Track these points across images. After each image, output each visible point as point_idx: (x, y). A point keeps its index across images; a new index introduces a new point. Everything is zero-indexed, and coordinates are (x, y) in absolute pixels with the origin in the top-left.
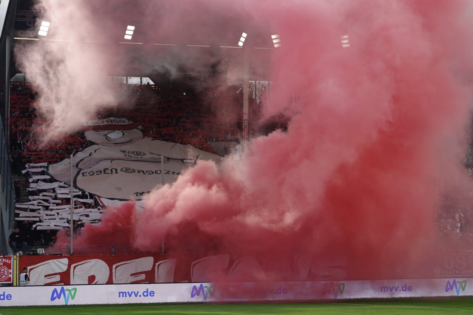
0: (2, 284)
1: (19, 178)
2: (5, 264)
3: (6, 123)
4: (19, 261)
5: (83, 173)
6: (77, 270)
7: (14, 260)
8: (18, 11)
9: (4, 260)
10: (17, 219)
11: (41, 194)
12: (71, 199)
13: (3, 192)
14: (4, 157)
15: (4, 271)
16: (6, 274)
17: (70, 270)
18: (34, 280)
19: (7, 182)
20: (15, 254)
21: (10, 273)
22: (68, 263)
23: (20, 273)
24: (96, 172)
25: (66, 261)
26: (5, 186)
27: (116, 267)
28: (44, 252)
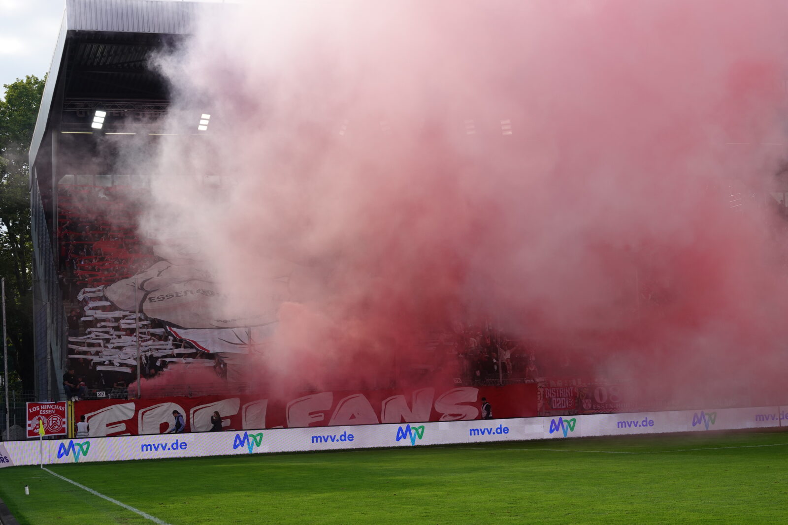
0: (55, 436)
1: (72, 305)
2: (57, 411)
3: (54, 237)
4: (75, 407)
5: (150, 298)
6: (146, 417)
7: (69, 408)
8: (67, 98)
9: (56, 407)
10: (71, 356)
11: (99, 325)
12: (137, 329)
13: (53, 322)
14: (53, 279)
15: (56, 421)
17: (138, 417)
18: (93, 431)
19: (57, 311)
20: (69, 398)
21: (64, 423)
22: (134, 409)
23: (76, 422)
24: (167, 296)
25: (132, 406)
26: (55, 315)
27: (195, 412)
28: (105, 396)
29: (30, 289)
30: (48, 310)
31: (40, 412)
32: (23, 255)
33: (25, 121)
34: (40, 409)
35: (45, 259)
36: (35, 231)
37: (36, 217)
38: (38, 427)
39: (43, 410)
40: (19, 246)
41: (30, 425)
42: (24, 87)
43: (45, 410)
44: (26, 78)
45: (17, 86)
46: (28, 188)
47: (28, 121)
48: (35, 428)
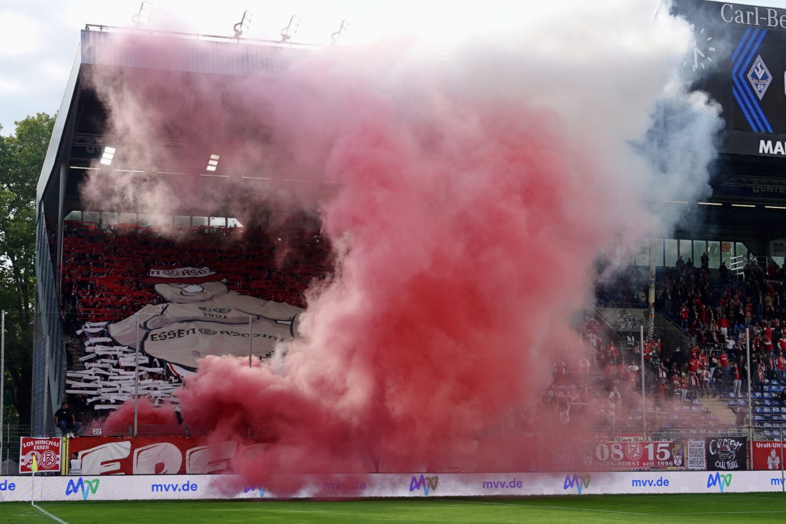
0: (48, 472)
2: (51, 447)
3: (58, 271)
4: (69, 444)
5: (152, 336)
6: (142, 456)
7: (64, 444)
8: (77, 134)
9: (51, 443)
10: (68, 391)
11: (99, 361)
13: (52, 357)
14: (54, 315)
15: (50, 457)
16: (52, 461)
17: (133, 456)
18: (87, 469)
19: (57, 345)
20: (64, 435)
21: (58, 459)
22: (130, 448)
23: (70, 459)
24: (169, 334)
25: (128, 444)
26: (55, 350)
27: (191, 453)
28: (100, 433)
29: (31, 323)
30: (48, 345)
31: (35, 447)
32: (27, 290)
33: (34, 157)
34: (34, 445)
35: (48, 293)
36: (40, 265)
37: (40, 251)
38: (31, 462)
39: (37, 445)
40: (23, 281)
41: (23, 460)
42: (35, 123)
43: (40, 445)
44: (37, 116)
45: (28, 122)
46: (35, 222)
47: (38, 157)
48: (29, 464)
